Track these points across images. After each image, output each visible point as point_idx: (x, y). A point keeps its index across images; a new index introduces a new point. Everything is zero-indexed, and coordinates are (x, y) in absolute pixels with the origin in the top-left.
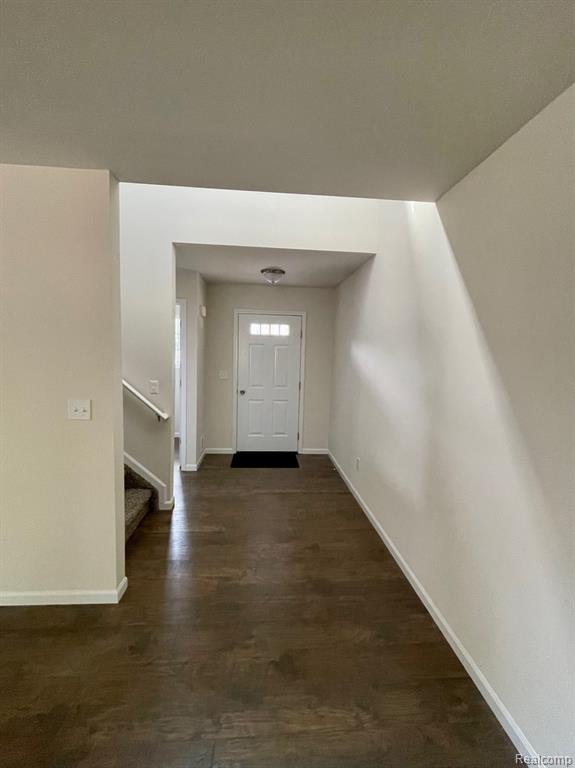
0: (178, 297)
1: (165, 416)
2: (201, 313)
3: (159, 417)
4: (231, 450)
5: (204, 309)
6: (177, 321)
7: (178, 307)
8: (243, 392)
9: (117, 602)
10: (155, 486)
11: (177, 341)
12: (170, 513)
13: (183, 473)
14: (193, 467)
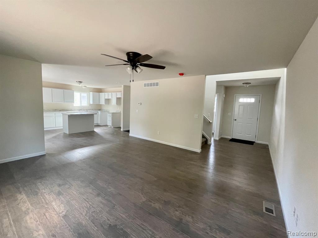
0: (217, 92)
1: (211, 122)
2: (223, 96)
3: (210, 122)
4: (230, 138)
5: (224, 95)
6: (216, 98)
7: (216, 95)
8: (235, 120)
9: (199, 152)
10: (207, 138)
11: (216, 102)
12: (210, 145)
13: (214, 139)
14: (217, 139)
